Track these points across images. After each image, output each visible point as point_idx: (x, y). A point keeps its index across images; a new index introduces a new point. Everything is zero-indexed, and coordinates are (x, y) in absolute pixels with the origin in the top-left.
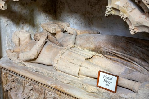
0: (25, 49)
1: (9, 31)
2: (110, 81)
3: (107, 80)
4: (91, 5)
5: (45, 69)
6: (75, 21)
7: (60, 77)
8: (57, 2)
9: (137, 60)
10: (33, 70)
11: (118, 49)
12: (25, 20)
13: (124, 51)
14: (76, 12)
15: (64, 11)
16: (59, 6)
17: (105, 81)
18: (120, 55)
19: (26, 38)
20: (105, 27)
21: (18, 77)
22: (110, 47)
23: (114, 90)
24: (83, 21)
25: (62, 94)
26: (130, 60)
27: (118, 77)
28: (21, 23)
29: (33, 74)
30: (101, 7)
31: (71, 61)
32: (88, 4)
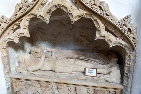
0: (31, 64)
1: (13, 55)
2: (92, 72)
3: (91, 71)
4: (55, 36)
5: (48, 73)
6: (45, 45)
7: (61, 76)
8: (33, 36)
9: (93, 59)
10: (40, 75)
11: (81, 56)
12: (20, 47)
13: (84, 56)
14: (46, 40)
15: (38, 40)
16: (35, 38)
17: (89, 72)
18: (82, 58)
19: (29, 58)
20: (63, 46)
21: (28, 82)
22: (76, 55)
23: (95, 76)
24: (50, 44)
25: (63, 85)
26: (88, 60)
27: (96, 69)
28: (18, 50)
29: (41, 77)
30: (61, 36)
31: (66, 66)
32: (53, 36)
